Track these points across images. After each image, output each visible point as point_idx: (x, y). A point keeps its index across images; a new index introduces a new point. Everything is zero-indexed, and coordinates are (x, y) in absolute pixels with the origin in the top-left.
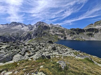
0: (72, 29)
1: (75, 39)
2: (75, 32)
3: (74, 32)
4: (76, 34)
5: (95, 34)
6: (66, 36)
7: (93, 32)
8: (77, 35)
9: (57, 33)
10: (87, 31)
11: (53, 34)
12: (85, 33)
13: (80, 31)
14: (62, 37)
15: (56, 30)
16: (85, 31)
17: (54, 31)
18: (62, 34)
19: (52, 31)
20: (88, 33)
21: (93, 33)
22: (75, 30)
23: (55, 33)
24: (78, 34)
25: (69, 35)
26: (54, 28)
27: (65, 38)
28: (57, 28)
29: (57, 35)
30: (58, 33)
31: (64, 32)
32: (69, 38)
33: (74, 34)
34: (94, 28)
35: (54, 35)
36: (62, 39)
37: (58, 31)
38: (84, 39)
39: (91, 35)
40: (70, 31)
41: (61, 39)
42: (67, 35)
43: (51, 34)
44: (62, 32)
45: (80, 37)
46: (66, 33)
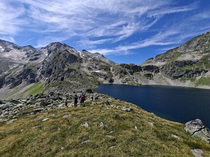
0: (123, 65)
1: (126, 84)
2: (128, 71)
3: (126, 69)
4: (129, 74)
5: (155, 75)
6: (113, 78)
7: (152, 71)
8: (130, 75)
9: (97, 72)
10: (144, 70)
11: (89, 72)
12: (142, 73)
13: (135, 69)
14: (105, 79)
15: (94, 65)
16: (143, 69)
17: (91, 67)
18: (105, 73)
19: (85, 65)
20: (147, 72)
21: (153, 73)
22: (128, 67)
23: (92, 71)
24: (132, 74)
25: (119, 75)
26: (91, 61)
27: (111, 81)
28: (97, 61)
29: (97, 74)
30: (99, 71)
31: (110, 70)
32: (118, 81)
33: (126, 73)
34: (154, 65)
35: (90, 74)
37: (97, 66)
38: (139, 82)
39: (149, 76)
40: (120, 68)
41: (105, 83)
42: (114, 75)
43: (84, 72)
44: (105, 69)
45: (134, 80)
46: (113, 72)
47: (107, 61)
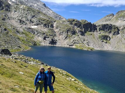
1: (74, 47)
2: (77, 29)
3: (76, 27)
4: (79, 34)
5: (112, 37)
6: (56, 38)
7: (110, 32)
8: (80, 36)
9: (33, 27)
10: (100, 29)
12: (97, 34)
14: (45, 38)
15: (29, 17)
16: (98, 28)
17: (24, 19)
18: (46, 30)
19: (15, 16)
20: (103, 33)
21: (111, 35)
22: (78, 24)
23: (24, 26)
24: (83, 34)
26: (24, 10)
27: (53, 42)
28: (34, 11)
29: (33, 31)
30: (36, 27)
31: (52, 26)
33: (74, 33)
35: (21, 30)
36: (46, 43)
37: (34, 20)
39: (105, 38)
40: (66, 26)
41: (43, 44)
42: (57, 34)
43: (11, 26)
44: (45, 25)
45: (85, 42)
46: (56, 30)
47: (50, 13)
